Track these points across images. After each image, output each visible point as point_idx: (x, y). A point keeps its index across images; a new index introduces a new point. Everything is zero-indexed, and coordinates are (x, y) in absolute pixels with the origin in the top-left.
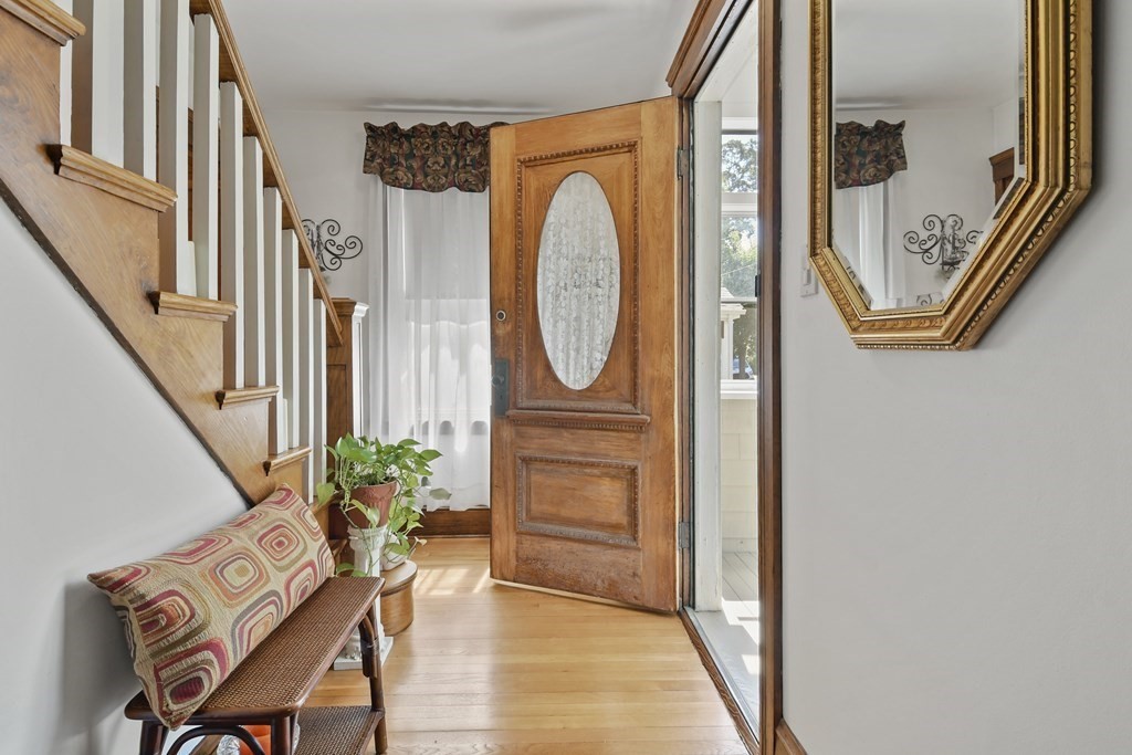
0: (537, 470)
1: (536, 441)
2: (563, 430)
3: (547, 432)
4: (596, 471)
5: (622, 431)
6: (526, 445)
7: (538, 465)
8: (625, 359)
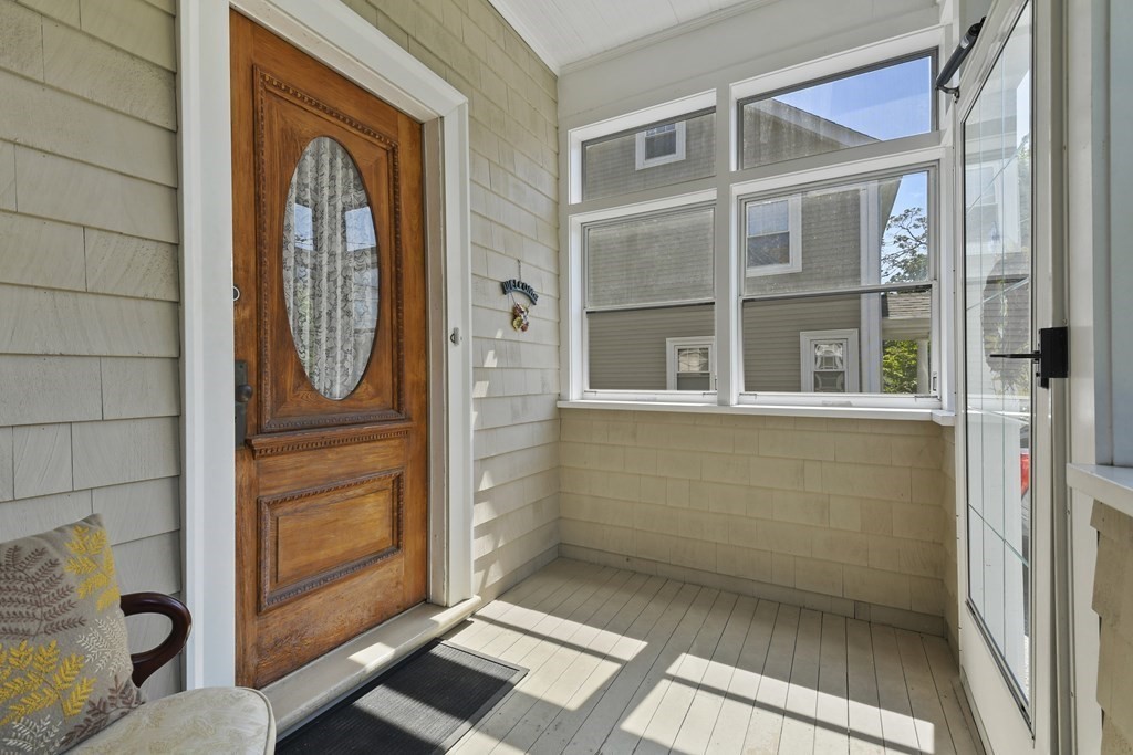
0: (287, 514)
1: (291, 473)
2: (325, 451)
3: (305, 457)
4: (360, 491)
5: (385, 439)
6: (274, 483)
7: (288, 507)
8: (386, 364)
